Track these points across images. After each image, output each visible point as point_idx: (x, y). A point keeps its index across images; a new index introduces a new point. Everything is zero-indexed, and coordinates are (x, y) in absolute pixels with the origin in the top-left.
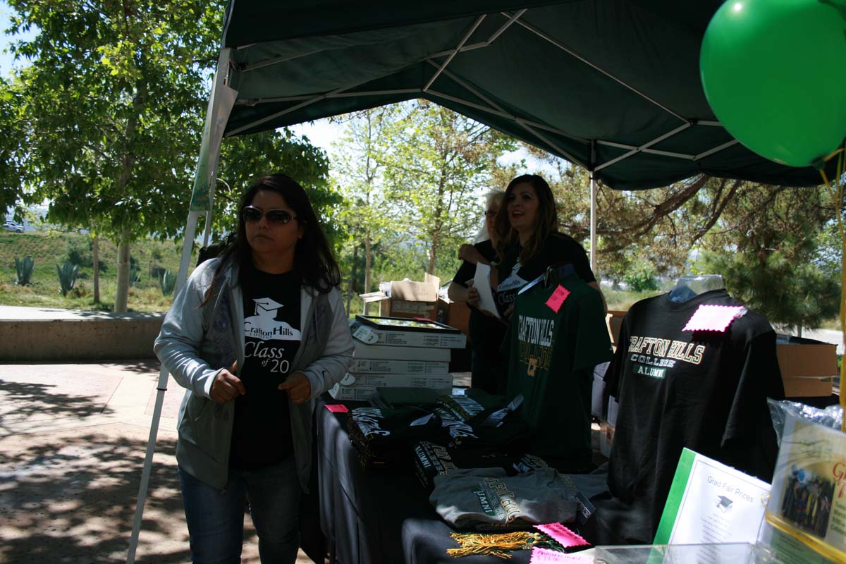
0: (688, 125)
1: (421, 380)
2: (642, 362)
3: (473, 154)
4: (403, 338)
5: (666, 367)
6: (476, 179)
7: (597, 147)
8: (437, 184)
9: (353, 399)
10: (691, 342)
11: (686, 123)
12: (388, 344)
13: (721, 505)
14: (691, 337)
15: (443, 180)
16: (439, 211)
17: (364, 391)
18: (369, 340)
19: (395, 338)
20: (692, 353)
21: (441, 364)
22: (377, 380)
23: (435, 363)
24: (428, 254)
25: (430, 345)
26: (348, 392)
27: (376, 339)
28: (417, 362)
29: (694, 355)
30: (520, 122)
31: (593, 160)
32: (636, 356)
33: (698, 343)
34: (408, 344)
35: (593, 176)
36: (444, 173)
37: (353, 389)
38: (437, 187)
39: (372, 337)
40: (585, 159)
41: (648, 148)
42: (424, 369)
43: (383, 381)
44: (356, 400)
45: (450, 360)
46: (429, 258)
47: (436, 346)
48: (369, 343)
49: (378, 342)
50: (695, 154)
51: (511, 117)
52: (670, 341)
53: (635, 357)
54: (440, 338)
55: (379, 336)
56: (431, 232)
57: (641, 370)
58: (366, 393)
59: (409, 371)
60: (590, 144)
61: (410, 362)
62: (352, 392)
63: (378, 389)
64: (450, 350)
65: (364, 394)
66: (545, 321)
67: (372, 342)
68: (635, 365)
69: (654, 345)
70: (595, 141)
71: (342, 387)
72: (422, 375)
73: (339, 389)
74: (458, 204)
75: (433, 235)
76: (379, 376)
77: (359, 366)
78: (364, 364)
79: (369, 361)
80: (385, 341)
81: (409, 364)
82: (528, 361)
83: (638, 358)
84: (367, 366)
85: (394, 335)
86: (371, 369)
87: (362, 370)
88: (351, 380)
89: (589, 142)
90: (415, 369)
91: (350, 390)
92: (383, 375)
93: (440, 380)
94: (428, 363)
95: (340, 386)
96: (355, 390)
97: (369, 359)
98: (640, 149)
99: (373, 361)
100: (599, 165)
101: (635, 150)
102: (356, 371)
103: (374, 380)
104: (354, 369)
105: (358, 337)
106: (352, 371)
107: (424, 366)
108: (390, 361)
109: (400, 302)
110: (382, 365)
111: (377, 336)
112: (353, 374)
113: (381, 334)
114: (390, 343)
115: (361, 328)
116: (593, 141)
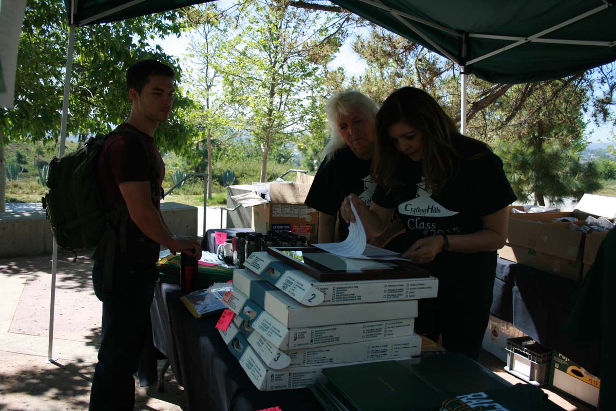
0: (605, 7)
1: (380, 349)
3: (320, 56)
4: (357, 292)
6: (302, 84)
7: (469, 40)
8: (269, 89)
9: (287, 388)
11: (602, 3)
12: (335, 303)
15: (273, 86)
16: (271, 111)
17: (302, 374)
18: (309, 300)
19: (345, 293)
21: (405, 322)
22: (320, 355)
23: (398, 322)
24: (262, 147)
25: (394, 296)
26: (279, 378)
27: (320, 298)
28: (374, 324)
30: (395, 13)
31: (464, 55)
34: (363, 299)
35: (464, 70)
36: (274, 79)
37: (287, 374)
38: (268, 91)
39: (314, 295)
40: (456, 52)
41: (540, 37)
42: (383, 332)
43: (328, 355)
44: (292, 388)
45: (417, 316)
46: (264, 150)
47: (401, 298)
48: (308, 304)
49: (324, 301)
51: (387, 9)
54: (406, 286)
55: (323, 291)
56: (265, 129)
58: (307, 376)
59: (363, 337)
60: (461, 38)
61: (365, 324)
62: (286, 378)
63: (325, 371)
64: (417, 301)
65: (303, 378)
67: (315, 302)
70: (467, 34)
71: (270, 372)
72: (380, 340)
73: (267, 375)
74: (286, 104)
75: (266, 131)
76: (322, 349)
77: (295, 340)
78: (302, 336)
79: (309, 331)
80: (331, 299)
81: (364, 327)
84: (308, 337)
85: (345, 289)
86: (312, 341)
87: (299, 345)
88: (285, 361)
89: (460, 36)
90: (372, 333)
91: (283, 375)
92: (328, 348)
93: (406, 345)
94: (388, 322)
95: (267, 371)
96: (290, 374)
97: (310, 327)
98: (530, 39)
99: (315, 329)
100: (471, 59)
101: (522, 41)
102: (291, 347)
103: (316, 356)
104: (288, 345)
105: (286, 292)
106: (285, 348)
107: (383, 327)
108: (337, 327)
109: (280, 206)
110: (327, 334)
111: (322, 294)
112: (287, 352)
113: (327, 289)
114: (341, 299)
115: (287, 275)
116: (464, 34)
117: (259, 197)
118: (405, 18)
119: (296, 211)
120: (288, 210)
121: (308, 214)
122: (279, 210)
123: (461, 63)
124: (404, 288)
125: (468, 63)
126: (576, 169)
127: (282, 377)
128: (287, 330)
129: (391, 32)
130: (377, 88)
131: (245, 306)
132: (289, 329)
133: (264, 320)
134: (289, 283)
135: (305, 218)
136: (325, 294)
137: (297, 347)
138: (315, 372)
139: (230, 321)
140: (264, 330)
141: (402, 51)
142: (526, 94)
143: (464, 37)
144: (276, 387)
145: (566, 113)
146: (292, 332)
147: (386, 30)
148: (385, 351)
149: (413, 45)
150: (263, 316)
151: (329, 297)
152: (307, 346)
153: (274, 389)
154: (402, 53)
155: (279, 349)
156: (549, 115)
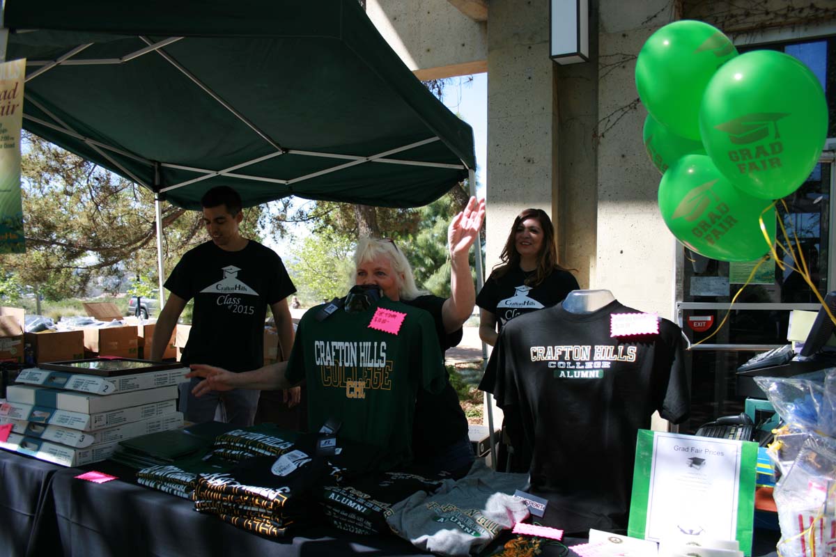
0: (280, 153)
1: (155, 425)
2: (562, 367)
4: (136, 382)
5: (601, 368)
7: (161, 169)
9: (91, 462)
10: (619, 344)
11: (277, 151)
12: (122, 391)
13: (694, 465)
14: (617, 341)
17: (102, 449)
18: (104, 391)
19: (128, 383)
20: (625, 353)
21: (170, 403)
22: (113, 434)
23: (165, 403)
25: (162, 384)
26: (85, 455)
27: (112, 388)
28: (149, 406)
29: (627, 355)
31: (157, 183)
32: (555, 363)
33: (627, 344)
34: (140, 388)
35: (159, 196)
37: (90, 450)
39: (107, 387)
40: (150, 181)
41: (230, 172)
42: (155, 412)
43: (119, 433)
44: (94, 462)
47: (167, 384)
48: (103, 393)
49: (114, 391)
50: (287, 179)
51: (81, 137)
52: (590, 347)
53: (552, 365)
54: (169, 376)
55: (113, 383)
57: (562, 374)
58: (105, 451)
59: (142, 417)
60: (154, 167)
61: (144, 406)
62: (90, 454)
63: (120, 443)
64: (177, 387)
65: (102, 452)
66: (368, 344)
67: (108, 392)
68: (555, 371)
69: (571, 352)
70: (159, 163)
71: (78, 451)
72: (154, 418)
73: (75, 455)
76: (115, 428)
77: (95, 423)
78: (100, 419)
79: (104, 415)
80: (119, 388)
81: (142, 409)
82: (345, 385)
83: (557, 365)
84: (104, 420)
85: (128, 380)
86: (107, 423)
87: (98, 426)
88: (89, 440)
89: (153, 165)
90: (148, 413)
91: (88, 452)
92: (118, 427)
93: (173, 420)
94: (158, 404)
95: (75, 451)
96: (93, 451)
97: (105, 412)
98: (220, 173)
99: (108, 413)
100: (164, 187)
101: (212, 174)
102: (93, 428)
103: (109, 435)
104: (90, 427)
105: (80, 389)
106: (88, 430)
107: (155, 408)
108: (124, 410)
110: (117, 416)
111: (113, 385)
112: (89, 433)
113: (115, 381)
114: (124, 389)
115: (74, 378)
116: (156, 163)
118: (98, 147)
121: (13, 346)
123: (156, 189)
125: (162, 191)
128: (88, 416)
129: (58, 147)
131: (33, 411)
132: (90, 414)
133: (60, 416)
134: (78, 384)
135: (9, 352)
136: (115, 385)
137: (97, 428)
138: (112, 447)
139: (8, 433)
140: (62, 422)
141: (71, 167)
143: (156, 166)
144: (83, 462)
145: (245, 230)
146: (93, 417)
147: (52, 144)
148: (159, 425)
149: (84, 161)
151: (117, 387)
152: (104, 427)
153: (82, 464)
154: (71, 169)
155: (84, 432)
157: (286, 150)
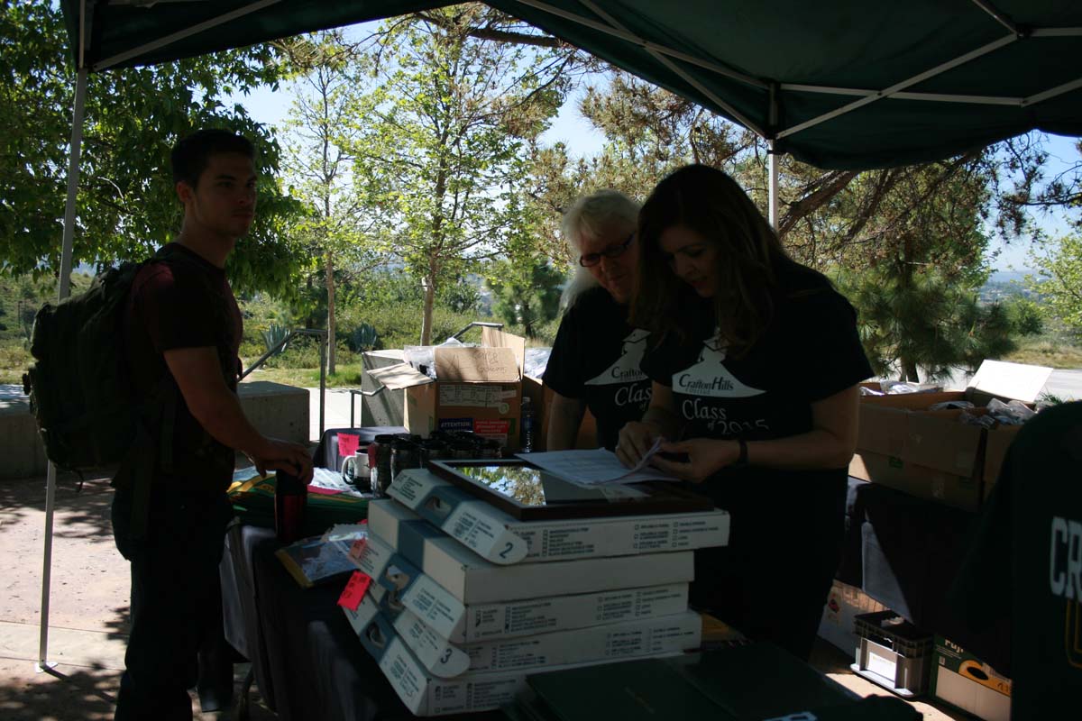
0: (1012, 38)
1: (626, 638)
3: (522, 124)
4: (586, 538)
6: (493, 172)
7: (780, 94)
8: (434, 181)
9: (465, 710)
11: (1007, 33)
12: (548, 558)
15: (442, 176)
16: (438, 219)
17: (492, 685)
18: (502, 555)
19: (566, 540)
21: (672, 590)
22: (521, 651)
23: (659, 590)
24: (424, 283)
25: (651, 544)
26: (450, 693)
27: (520, 551)
28: (617, 594)
30: (652, 49)
31: (773, 121)
34: (596, 552)
35: (774, 146)
36: (443, 164)
37: (464, 685)
38: (432, 185)
39: (510, 545)
40: (759, 116)
41: (905, 90)
42: (633, 609)
43: (537, 651)
44: (472, 710)
46: (426, 289)
47: (663, 547)
48: (499, 560)
49: (528, 556)
51: (639, 41)
55: (527, 537)
56: (428, 251)
58: (500, 689)
59: (598, 618)
60: (768, 91)
61: (601, 595)
62: (462, 692)
63: (531, 679)
65: (491, 692)
67: (512, 557)
70: (778, 84)
71: (433, 683)
72: (629, 623)
73: (428, 689)
74: (464, 208)
75: (430, 255)
76: (527, 640)
77: (477, 624)
78: (489, 617)
79: (502, 608)
80: (540, 550)
81: (600, 600)
84: (500, 620)
85: (564, 533)
86: (507, 627)
87: (484, 634)
88: (460, 663)
89: (767, 88)
90: (613, 610)
91: (456, 687)
92: (536, 638)
93: (674, 632)
94: (642, 591)
95: (428, 680)
96: (469, 686)
97: (503, 602)
98: (886, 92)
99: (512, 606)
100: (784, 129)
101: (872, 96)
102: (471, 637)
103: (515, 653)
104: (465, 634)
105: (462, 539)
106: (461, 640)
107: (633, 600)
108: (553, 601)
109: (453, 387)
110: (534, 613)
111: (524, 543)
112: (463, 647)
113: (533, 533)
114: (559, 550)
115: (466, 509)
116: (772, 85)
117: (415, 371)
118: (668, 57)
119: (482, 395)
120: (467, 394)
121: (504, 401)
122: (451, 395)
123: (769, 134)
124: (670, 530)
125: (780, 135)
126: (971, 316)
127: (455, 690)
128: (463, 608)
129: (647, 82)
130: (623, 179)
131: (389, 564)
132: (466, 605)
133: (423, 590)
134: (465, 524)
135: (497, 408)
136: (529, 542)
137: (481, 638)
138: (513, 681)
139: (363, 593)
140: (422, 608)
141: (666, 114)
142: (882, 189)
143: (772, 90)
144: (445, 709)
145: (952, 220)
146: (473, 612)
147: (638, 79)
148: (636, 642)
149: (685, 103)
150: (421, 583)
151: (538, 547)
152: (499, 635)
153: (442, 713)
154: (666, 118)
155: (450, 642)
156: (923, 223)
157: (1025, 28)
